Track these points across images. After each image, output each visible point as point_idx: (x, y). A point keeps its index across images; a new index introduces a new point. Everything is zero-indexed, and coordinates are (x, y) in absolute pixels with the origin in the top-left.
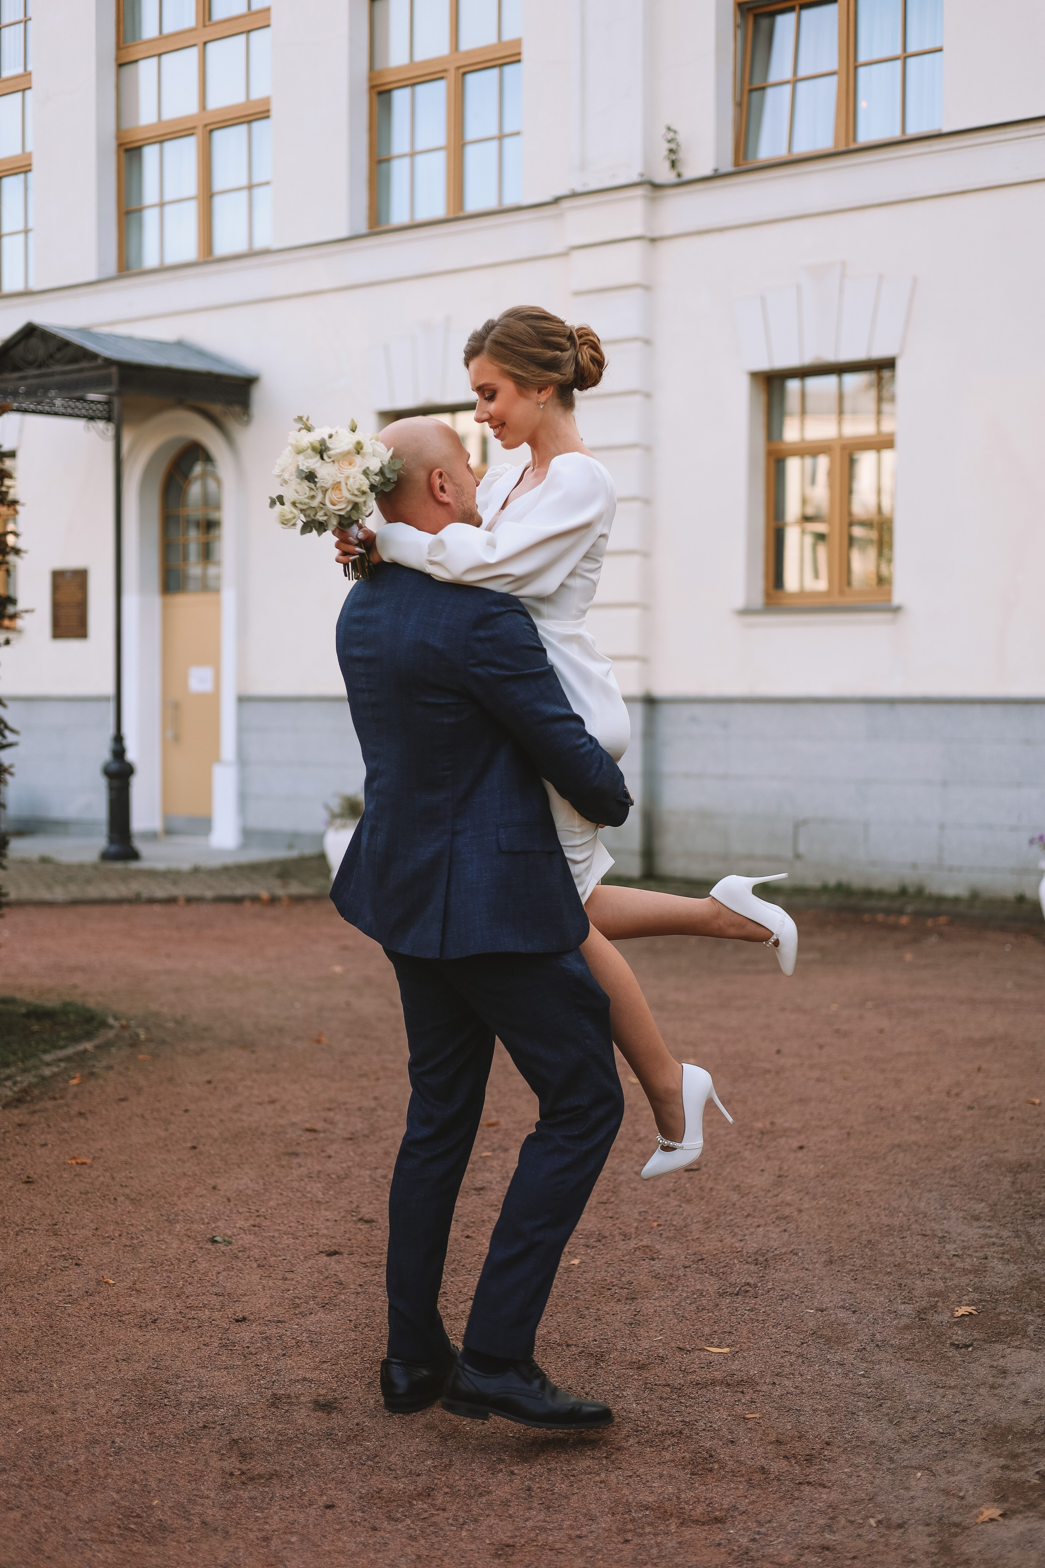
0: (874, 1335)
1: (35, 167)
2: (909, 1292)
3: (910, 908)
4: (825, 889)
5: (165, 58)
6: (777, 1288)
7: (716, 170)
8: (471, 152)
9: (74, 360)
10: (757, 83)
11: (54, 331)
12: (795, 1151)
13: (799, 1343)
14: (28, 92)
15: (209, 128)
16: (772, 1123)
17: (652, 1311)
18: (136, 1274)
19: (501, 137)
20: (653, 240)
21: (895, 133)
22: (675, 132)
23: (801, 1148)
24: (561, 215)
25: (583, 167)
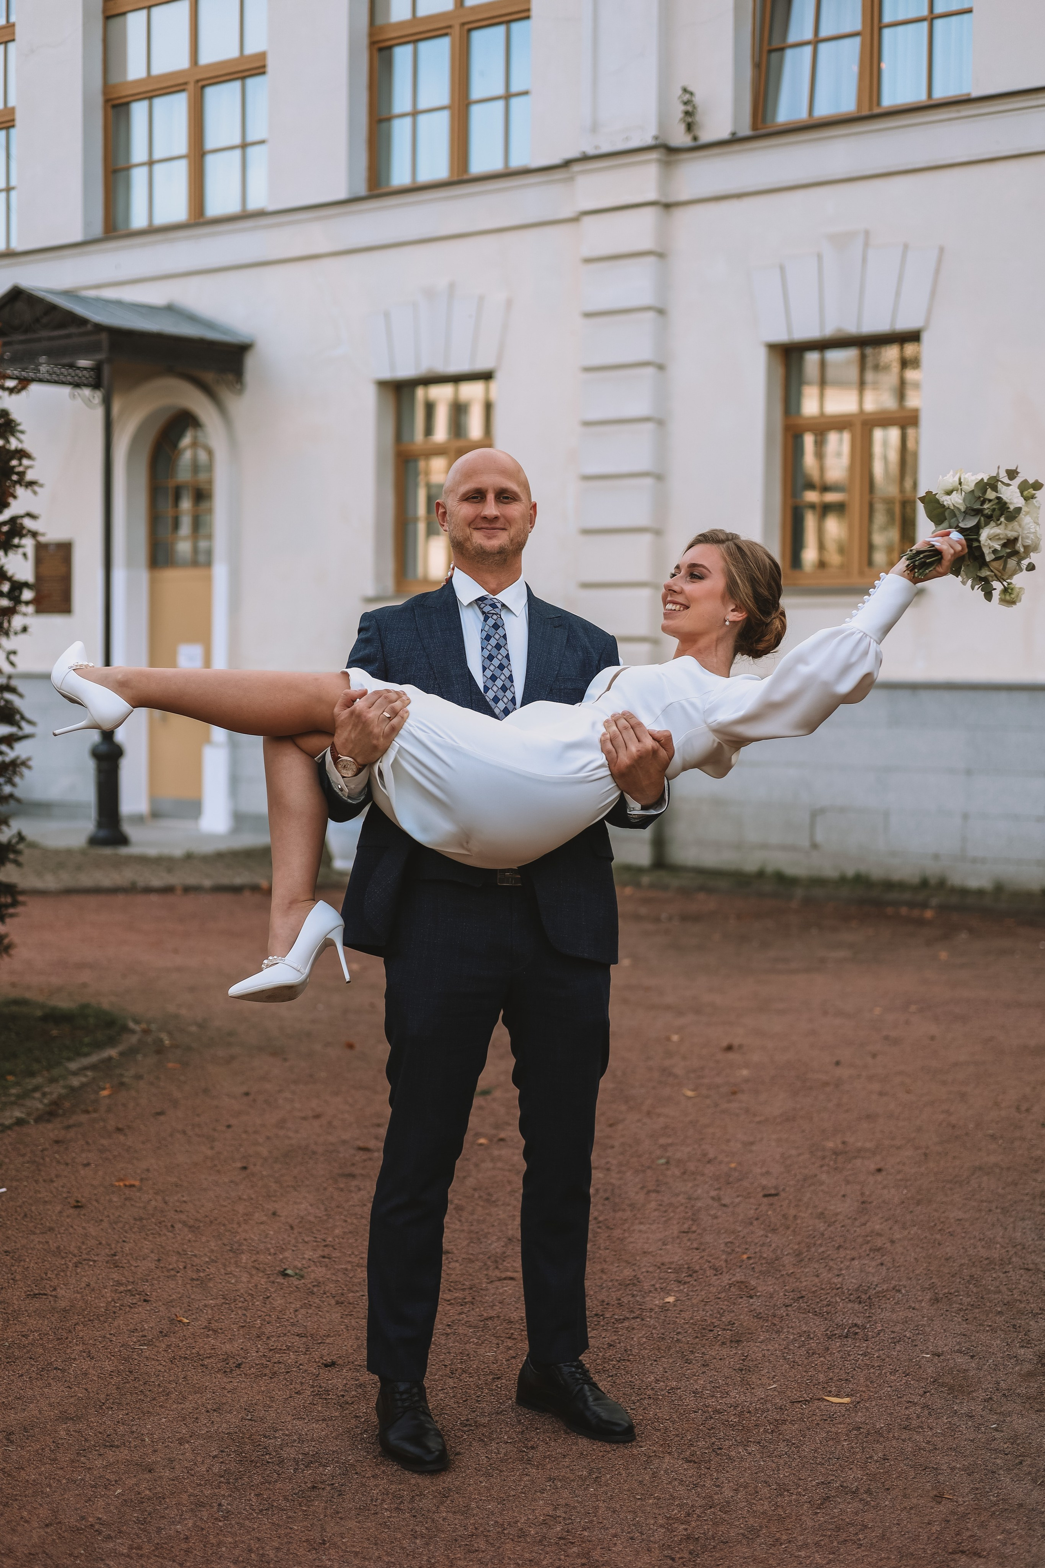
0: (998, 1383)
1: (18, 122)
2: (1025, 1335)
3: (934, 902)
4: (843, 880)
5: (155, 11)
6: (887, 1330)
7: (734, 134)
8: (477, 113)
9: (62, 325)
10: (776, 44)
11: (41, 294)
12: (873, 1174)
13: (921, 1392)
14: (11, 46)
15: (201, 84)
16: (844, 1143)
17: (761, 1355)
18: (210, 1311)
19: (508, 97)
20: (668, 206)
21: (922, 99)
22: (691, 94)
23: (879, 1170)
24: (571, 179)
25: (594, 128)
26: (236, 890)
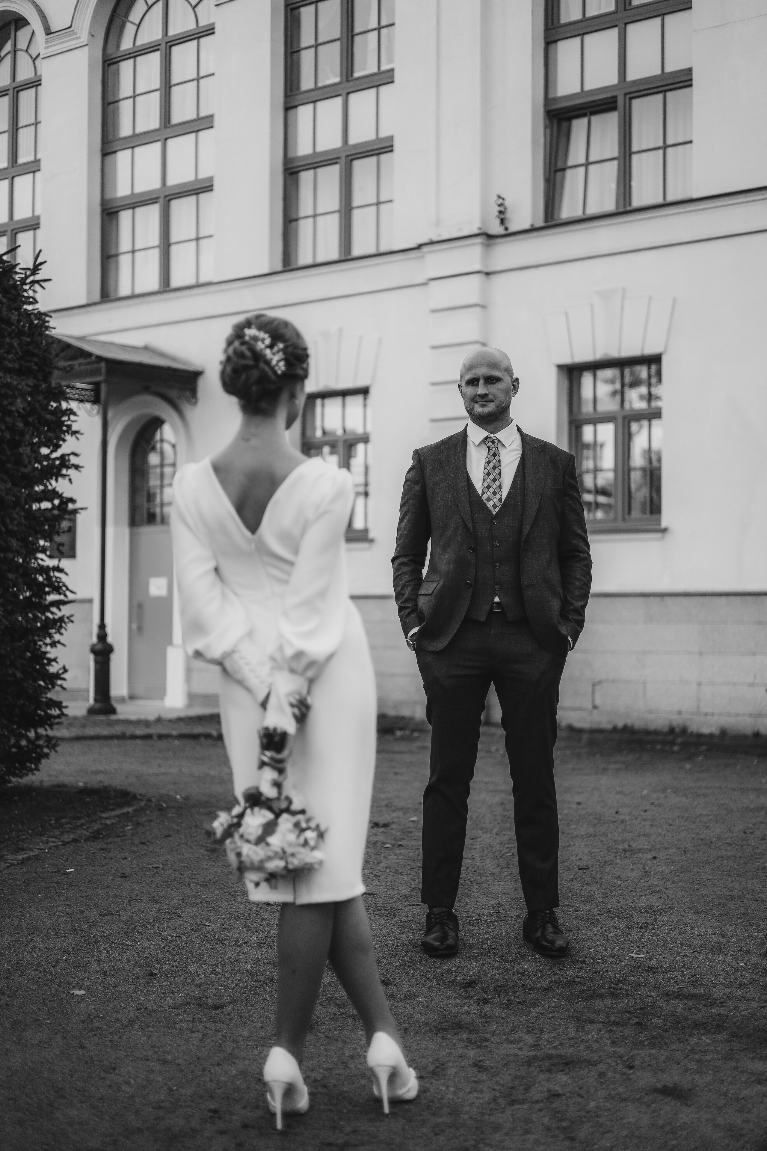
0: (741, 948)
1: (42, 225)
2: (758, 927)
3: (679, 740)
4: (615, 729)
5: (137, 149)
6: (666, 925)
7: (532, 225)
8: (357, 215)
9: (74, 358)
10: (560, 165)
11: (60, 337)
12: (651, 860)
14: (38, 174)
15: (168, 198)
19: (378, 204)
20: (488, 274)
21: (660, 200)
22: (503, 199)
23: (654, 858)
24: (423, 257)
25: (438, 223)
26: (195, 737)
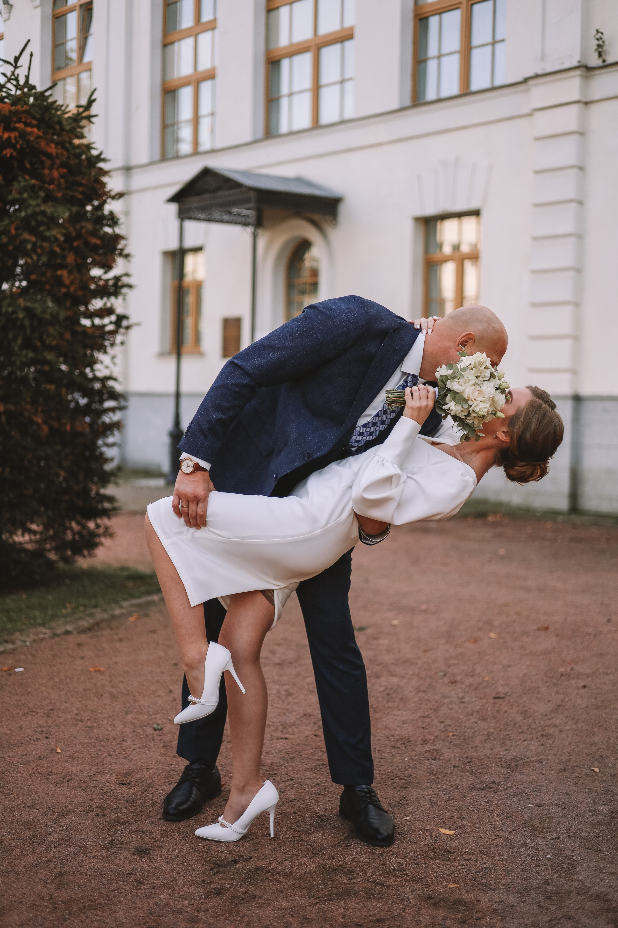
1: (218, 75)
5: (294, 5)
8: (476, 54)
9: (231, 188)
11: (220, 171)
13: (511, 830)
14: (216, 31)
15: (319, 46)
16: (572, 669)
18: (80, 746)
19: (494, 43)
20: (586, 103)
22: (602, 34)
23: (585, 687)
24: (528, 90)
25: (543, 58)
